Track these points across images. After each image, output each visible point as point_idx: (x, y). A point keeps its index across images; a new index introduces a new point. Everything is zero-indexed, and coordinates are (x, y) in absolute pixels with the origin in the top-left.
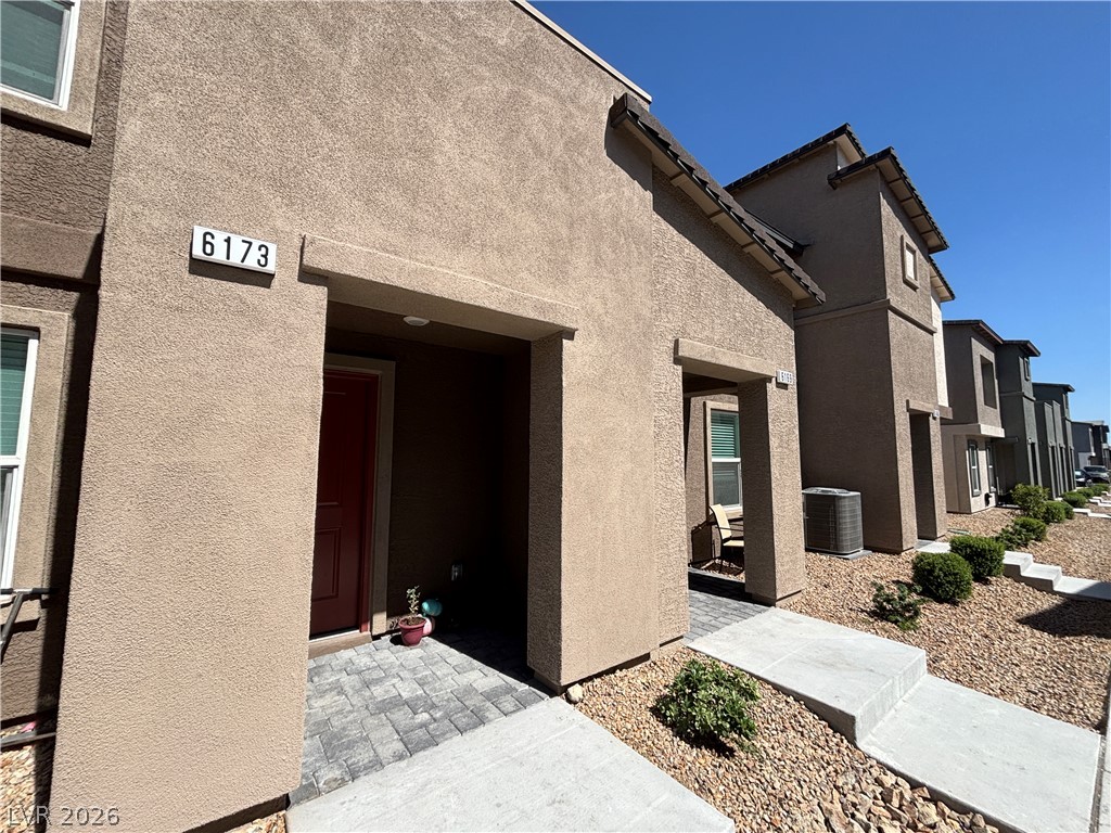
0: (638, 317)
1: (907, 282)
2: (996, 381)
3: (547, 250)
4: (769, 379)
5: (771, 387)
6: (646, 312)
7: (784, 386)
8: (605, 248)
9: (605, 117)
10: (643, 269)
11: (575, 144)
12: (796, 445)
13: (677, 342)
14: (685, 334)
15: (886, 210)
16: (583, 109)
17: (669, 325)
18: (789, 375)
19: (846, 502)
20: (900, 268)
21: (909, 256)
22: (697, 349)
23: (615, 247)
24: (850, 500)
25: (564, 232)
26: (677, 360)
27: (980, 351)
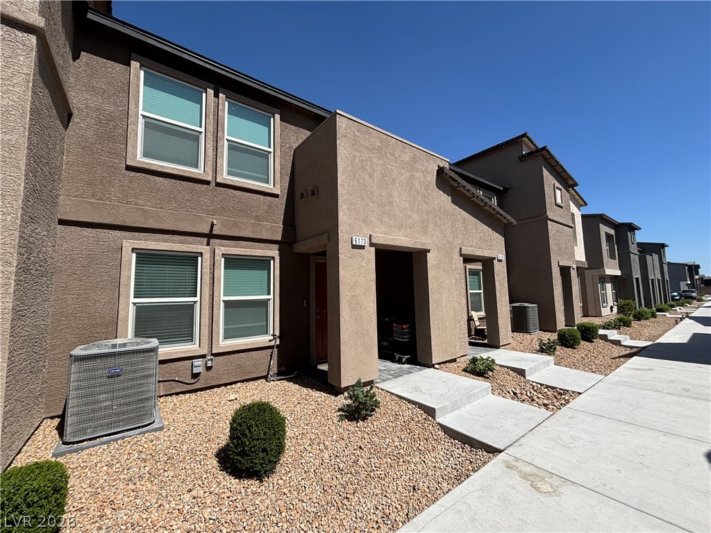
0: (448, 242)
1: (557, 205)
2: (616, 246)
3: (421, 224)
4: (494, 258)
5: (495, 262)
6: (451, 240)
7: (501, 261)
8: (437, 220)
9: (435, 173)
10: (448, 224)
11: (427, 187)
12: (506, 285)
13: (461, 248)
14: (463, 244)
15: (546, 173)
16: (429, 173)
17: (458, 242)
18: (502, 257)
19: (530, 309)
20: (553, 199)
21: (558, 192)
22: (468, 250)
23: (440, 219)
24: (532, 308)
25: (426, 217)
26: (461, 255)
27: (604, 229)
